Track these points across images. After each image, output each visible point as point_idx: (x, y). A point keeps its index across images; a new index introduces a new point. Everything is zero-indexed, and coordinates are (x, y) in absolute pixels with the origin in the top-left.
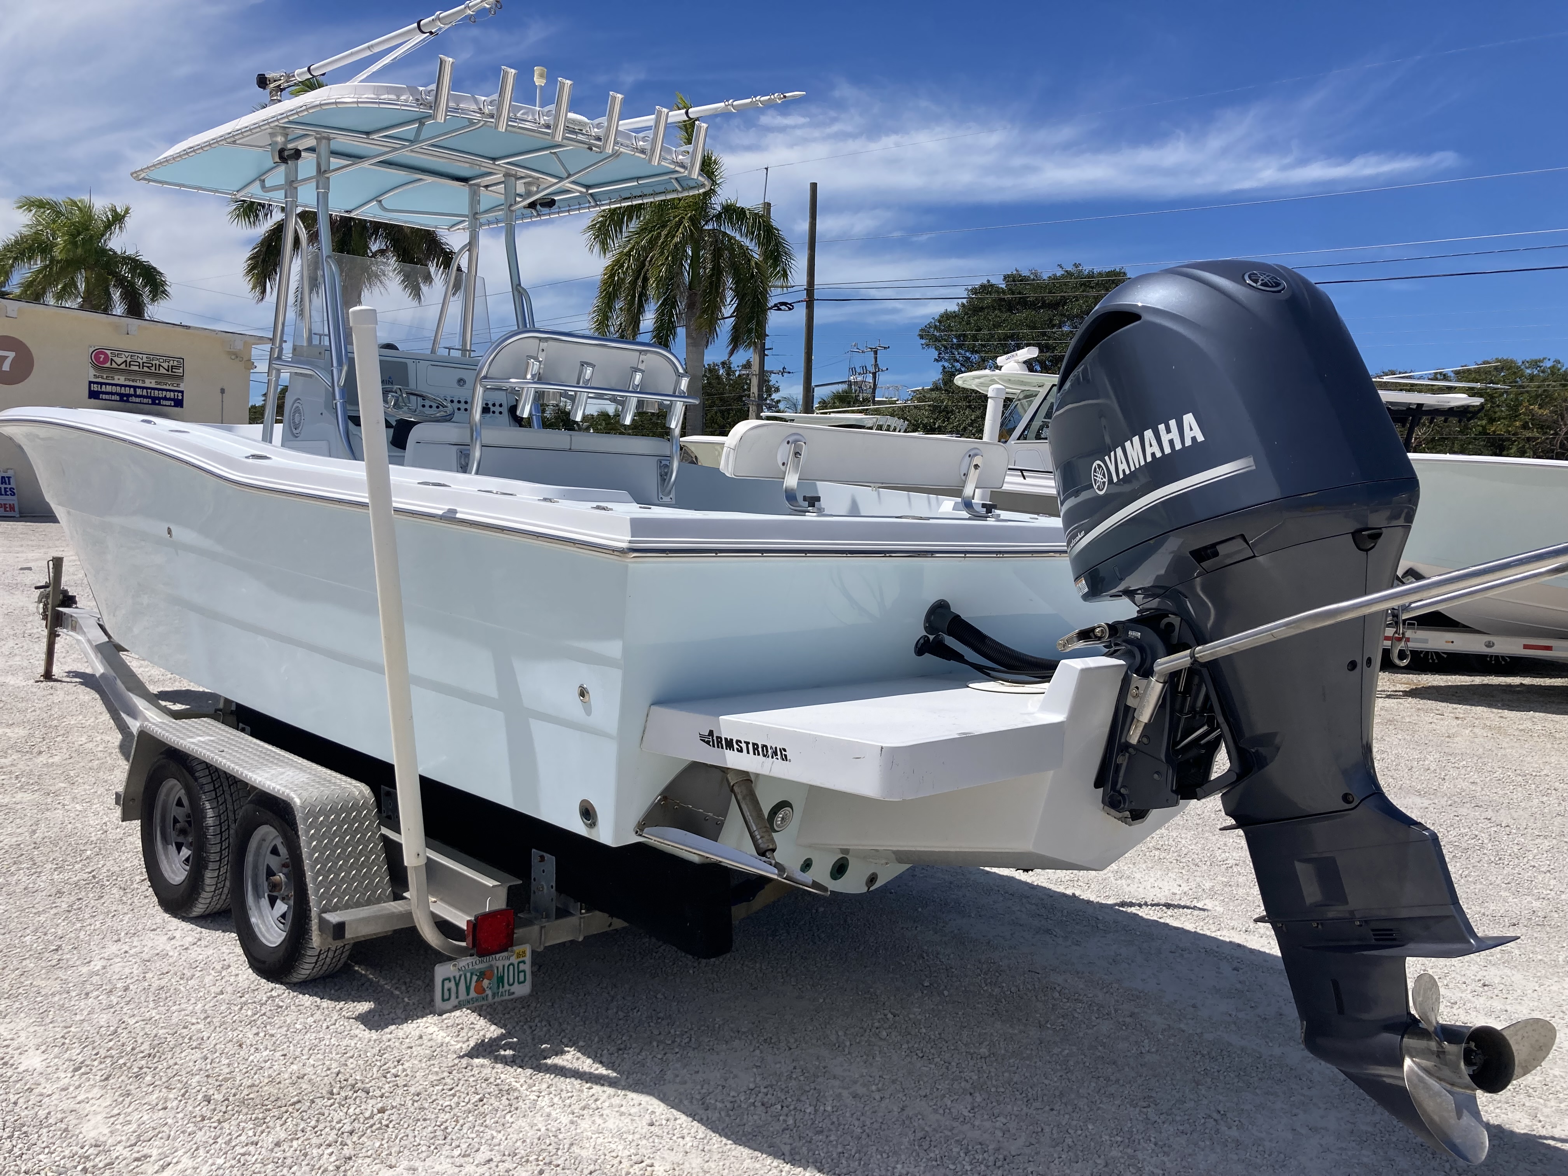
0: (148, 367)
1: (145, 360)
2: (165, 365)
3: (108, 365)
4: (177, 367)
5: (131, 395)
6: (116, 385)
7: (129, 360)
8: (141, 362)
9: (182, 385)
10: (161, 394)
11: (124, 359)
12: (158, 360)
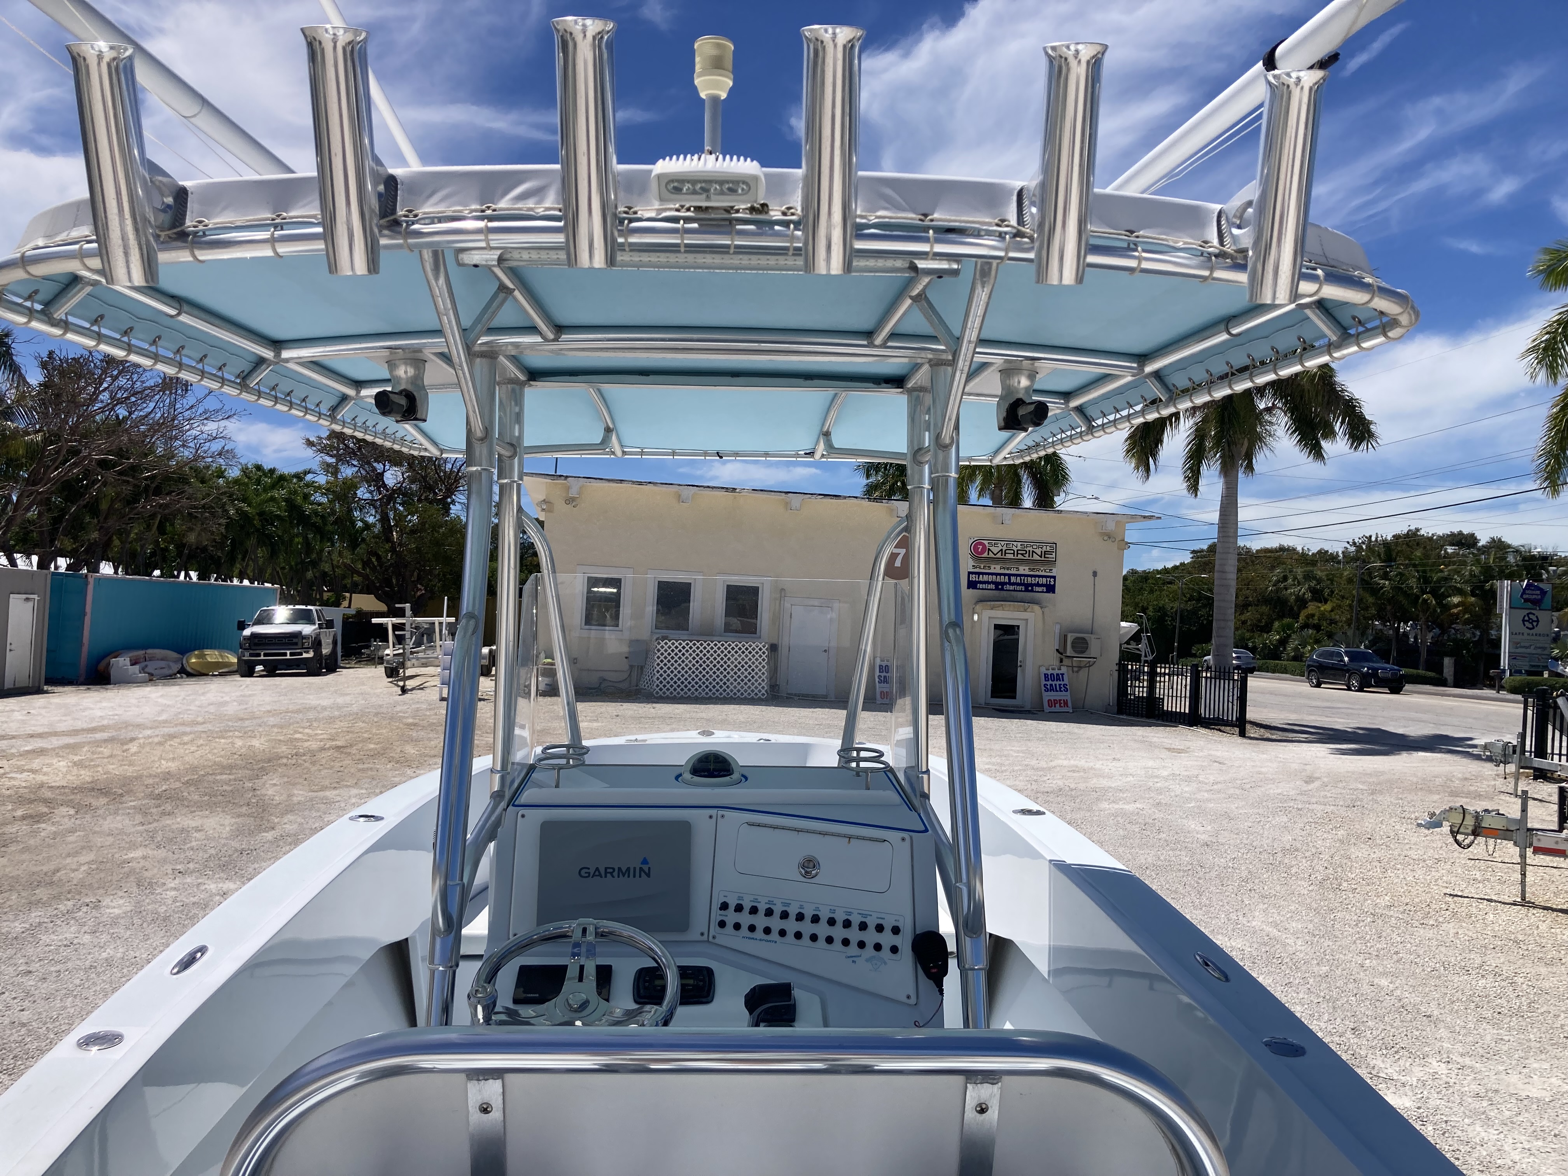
0: (1022, 554)
1: (1019, 548)
2: (1038, 551)
3: (985, 555)
4: (1050, 553)
5: (1005, 583)
6: (992, 574)
7: (1004, 548)
8: (1015, 549)
9: (1054, 570)
10: (1034, 581)
11: (1000, 548)
12: (1032, 546)
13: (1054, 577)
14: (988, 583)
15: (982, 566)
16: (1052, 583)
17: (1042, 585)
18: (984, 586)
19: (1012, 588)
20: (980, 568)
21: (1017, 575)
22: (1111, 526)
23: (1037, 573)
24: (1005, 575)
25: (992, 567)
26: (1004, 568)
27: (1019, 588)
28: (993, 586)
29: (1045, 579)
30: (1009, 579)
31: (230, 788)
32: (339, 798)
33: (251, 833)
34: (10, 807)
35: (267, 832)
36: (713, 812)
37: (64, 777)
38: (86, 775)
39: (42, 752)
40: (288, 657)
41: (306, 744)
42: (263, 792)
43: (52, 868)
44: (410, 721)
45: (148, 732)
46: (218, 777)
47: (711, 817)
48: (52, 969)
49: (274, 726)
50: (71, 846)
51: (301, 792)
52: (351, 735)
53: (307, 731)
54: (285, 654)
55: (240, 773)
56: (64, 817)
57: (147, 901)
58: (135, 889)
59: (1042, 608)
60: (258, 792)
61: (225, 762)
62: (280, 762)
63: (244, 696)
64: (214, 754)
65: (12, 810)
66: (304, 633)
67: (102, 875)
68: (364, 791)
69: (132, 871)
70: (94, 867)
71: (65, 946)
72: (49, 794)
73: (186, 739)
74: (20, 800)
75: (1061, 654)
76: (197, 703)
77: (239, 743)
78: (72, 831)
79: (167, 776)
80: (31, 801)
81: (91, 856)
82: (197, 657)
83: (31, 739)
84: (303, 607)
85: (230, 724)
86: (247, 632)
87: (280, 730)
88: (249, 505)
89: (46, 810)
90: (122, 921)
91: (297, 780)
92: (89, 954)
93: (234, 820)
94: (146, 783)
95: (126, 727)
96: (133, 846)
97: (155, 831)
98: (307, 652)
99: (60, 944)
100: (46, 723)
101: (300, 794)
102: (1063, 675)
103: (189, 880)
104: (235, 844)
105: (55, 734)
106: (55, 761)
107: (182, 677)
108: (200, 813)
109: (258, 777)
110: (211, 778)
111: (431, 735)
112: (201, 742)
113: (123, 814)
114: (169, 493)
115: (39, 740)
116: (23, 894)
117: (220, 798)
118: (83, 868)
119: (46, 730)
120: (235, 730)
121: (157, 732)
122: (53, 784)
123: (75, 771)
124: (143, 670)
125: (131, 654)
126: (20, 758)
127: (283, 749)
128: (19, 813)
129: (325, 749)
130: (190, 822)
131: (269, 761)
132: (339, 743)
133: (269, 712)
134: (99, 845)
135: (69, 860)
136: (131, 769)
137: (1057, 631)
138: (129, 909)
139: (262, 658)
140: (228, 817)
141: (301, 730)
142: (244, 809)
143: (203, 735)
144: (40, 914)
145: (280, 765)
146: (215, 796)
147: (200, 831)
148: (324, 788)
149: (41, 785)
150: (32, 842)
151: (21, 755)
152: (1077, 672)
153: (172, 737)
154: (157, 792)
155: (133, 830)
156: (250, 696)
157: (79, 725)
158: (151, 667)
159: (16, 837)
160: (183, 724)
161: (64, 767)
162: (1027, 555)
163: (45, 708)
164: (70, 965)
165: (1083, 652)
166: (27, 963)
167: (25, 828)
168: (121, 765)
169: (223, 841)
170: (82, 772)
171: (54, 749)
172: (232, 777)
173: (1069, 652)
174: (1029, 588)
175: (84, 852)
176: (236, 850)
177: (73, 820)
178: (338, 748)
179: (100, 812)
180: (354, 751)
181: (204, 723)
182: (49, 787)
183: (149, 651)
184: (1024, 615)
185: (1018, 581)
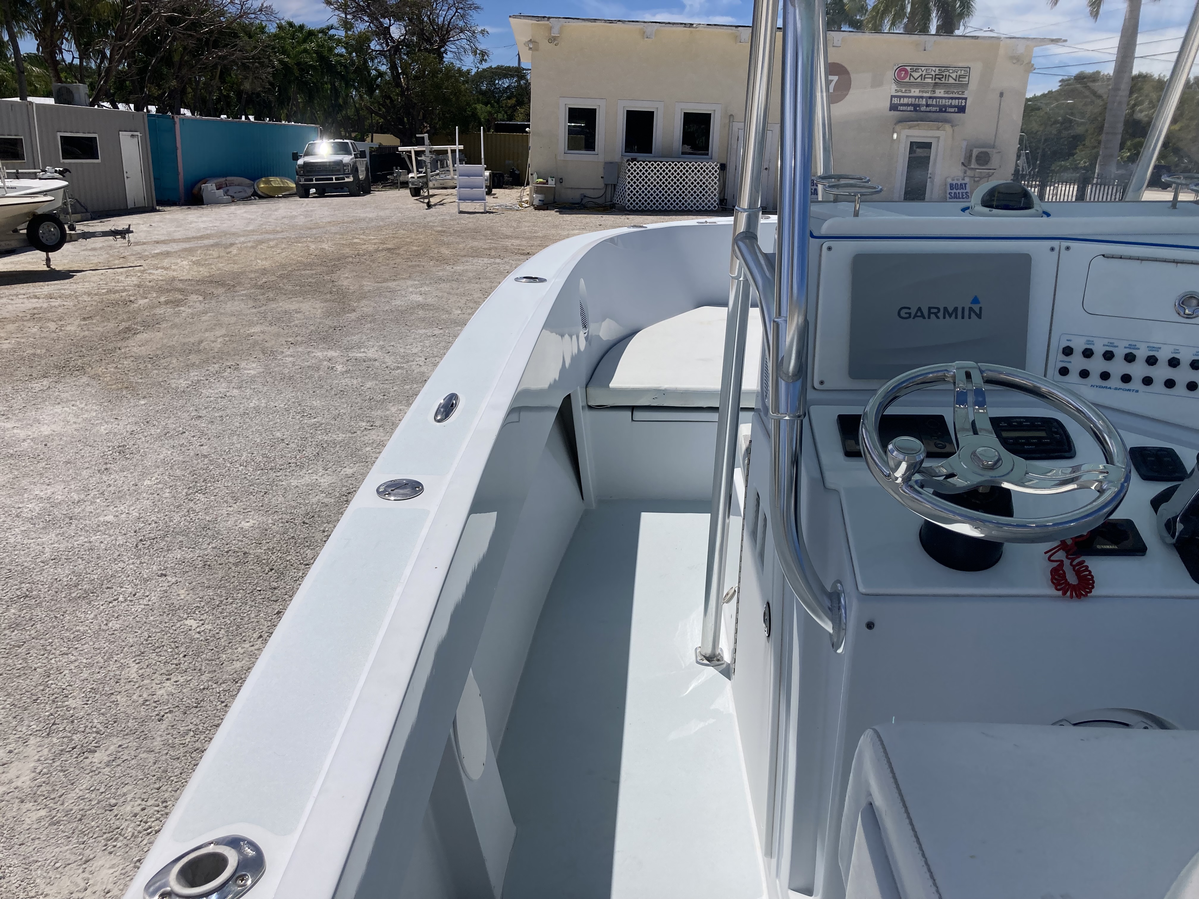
0: (939, 78)
1: (937, 72)
2: (954, 75)
3: (907, 80)
4: (964, 76)
5: (923, 105)
6: (912, 97)
7: (924, 73)
8: (933, 73)
9: (966, 92)
10: (948, 102)
11: (920, 74)
12: (948, 71)
13: (966, 99)
14: (908, 105)
15: (904, 90)
16: (963, 104)
17: (955, 107)
18: (904, 108)
19: (928, 109)
20: (901, 91)
21: (933, 98)
22: (1021, 49)
23: (951, 95)
24: (923, 97)
25: (913, 90)
26: (923, 92)
27: (934, 109)
28: (911, 108)
29: (957, 101)
30: (926, 101)
31: (314, 281)
32: (399, 288)
33: (339, 314)
34: (155, 295)
35: (350, 313)
36: (1055, 243)
37: (188, 273)
38: (204, 272)
39: (167, 254)
40: (334, 181)
41: (364, 247)
42: (340, 283)
43: (197, 339)
44: (440, 229)
45: (242, 239)
46: (303, 272)
47: (1052, 249)
48: (216, 415)
49: (335, 233)
50: (206, 324)
51: (369, 283)
52: (396, 240)
53: (362, 237)
54: (332, 179)
55: (319, 269)
56: (196, 302)
57: (273, 365)
58: (261, 356)
59: (952, 126)
60: (336, 284)
61: (305, 261)
62: (347, 260)
63: (307, 211)
64: (296, 255)
65: (157, 297)
66: (344, 162)
67: (235, 345)
68: (416, 282)
69: (256, 343)
70: (227, 339)
71: (221, 398)
72: (181, 286)
73: (272, 243)
74: (161, 290)
75: (965, 166)
76: (273, 217)
77: (313, 246)
78: (205, 313)
79: (264, 272)
80: (168, 291)
81: (223, 331)
82: (265, 183)
83: (157, 245)
84: (341, 141)
85: (302, 231)
86: (300, 162)
87: (341, 236)
88: (288, 57)
89: (181, 297)
90: (259, 380)
91: (364, 274)
92: (241, 403)
93: (322, 304)
94: (250, 277)
95: (225, 235)
96: (251, 324)
97: (265, 313)
98: (348, 177)
99: (217, 396)
100: (165, 233)
101: (368, 285)
102: (965, 184)
103: (300, 349)
104: (328, 322)
105: (174, 241)
106: (179, 261)
107: (255, 199)
108: (296, 299)
109: (333, 272)
110: (298, 273)
111: (458, 240)
112: (283, 246)
113: (239, 300)
114: (226, 46)
115: (164, 246)
116: (181, 359)
117: (308, 287)
118: (219, 340)
119: (167, 238)
120: (307, 237)
121: (249, 239)
122: (182, 278)
123: (195, 268)
124: (226, 193)
125: (216, 181)
126: (153, 259)
127: (347, 250)
128: (162, 299)
129: (379, 251)
130: (290, 306)
131: (339, 260)
132: (389, 246)
133: (329, 222)
134: (227, 323)
135: (207, 334)
136: (236, 266)
137: (964, 147)
138: (261, 370)
139: (314, 182)
140: (318, 302)
141: (357, 236)
142: (328, 296)
143: (285, 241)
144: (196, 374)
145: (348, 263)
146: (304, 286)
147: (300, 312)
148: (386, 280)
149: (174, 279)
150: (177, 320)
151: (153, 257)
152: (978, 181)
153: (261, 242)
154: (259, 283)
155: (249, 312)
156: (312, 211)
157: (191, 234)
158: (232, 190)
159: (165, 317)
160: (267, 232)
161: (187, 265)
162: (943, 79)
163: (161, 222)
164: (228, 411)
165: (985, 165)
166: (196, 410)
167: (169, 310)
168: (228, 264)
169: (318, 320)
170: (201, 269)
171: (176, 252)
172: (314, 272)
173: (973, 164)
175: (217, 328)
176: (331, 327)
177: (203, 304)
178: (389, 250)
179: (222, 298)
180: (401, 251)
181: (282, 231)
182: (179, 280)
183: (229, 178)
184: (937, 133)
185: (934, 103)
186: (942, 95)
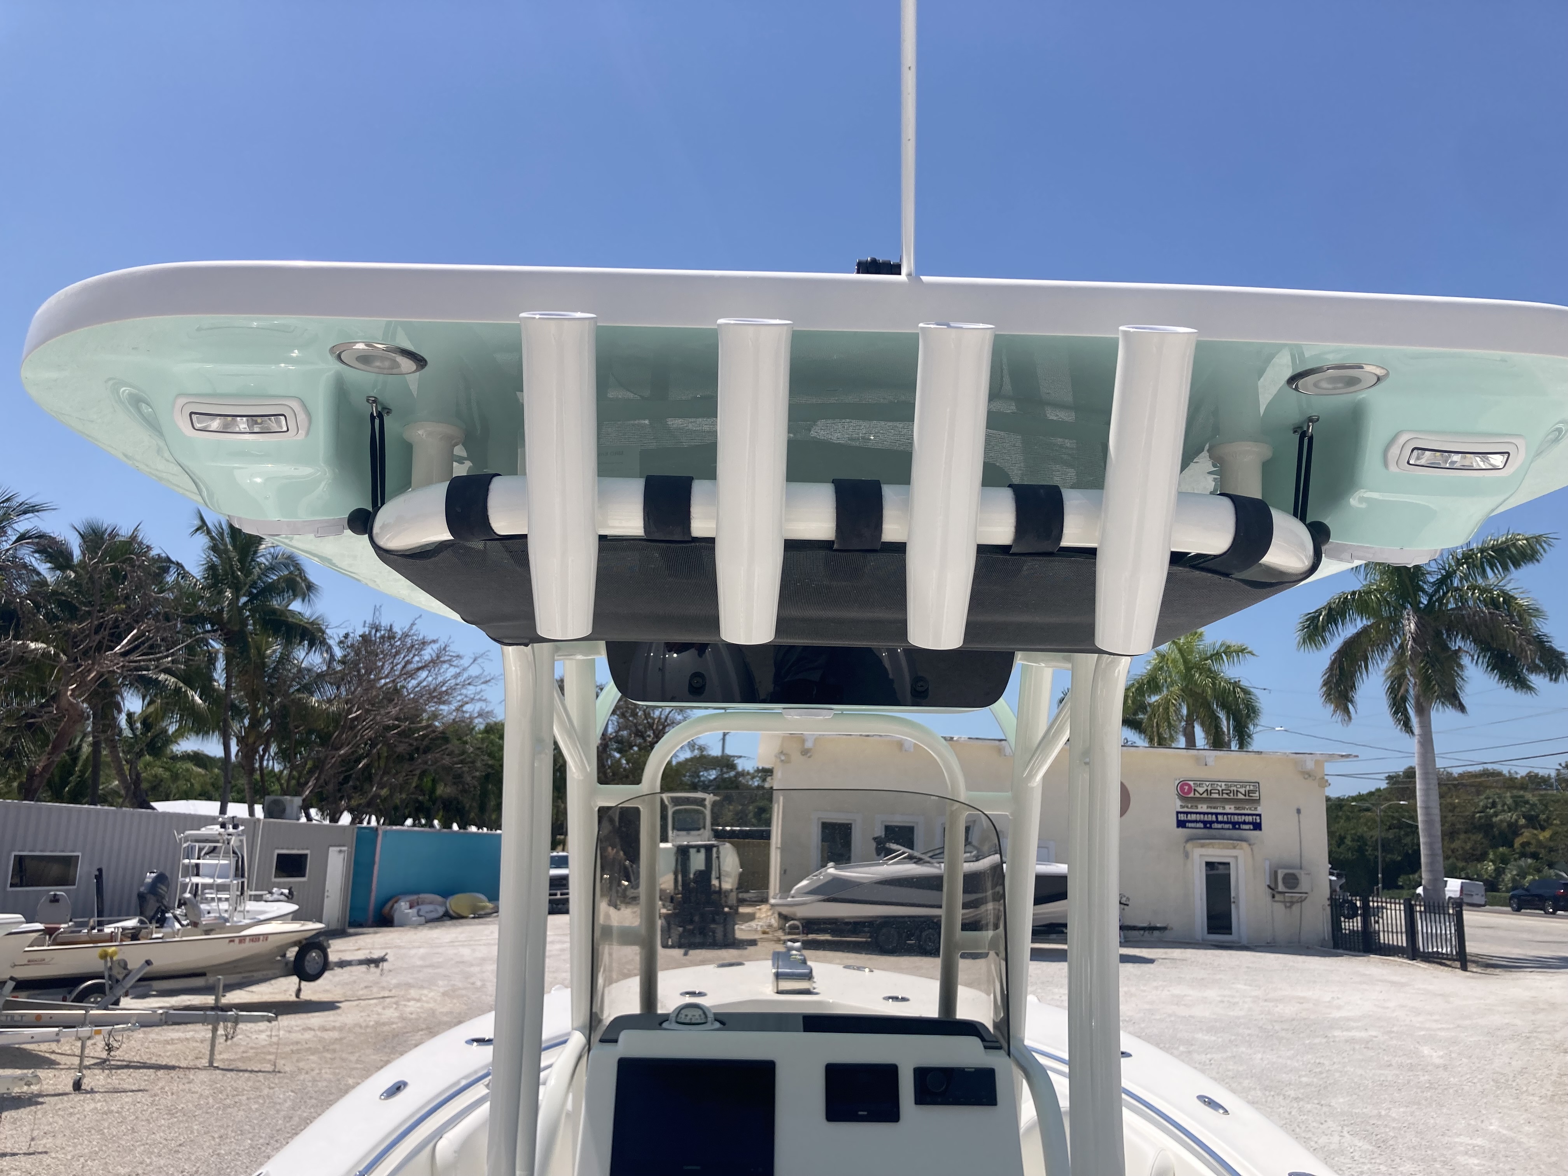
0: (1227, 794)
1: (1224, 787)
2: (1242, 790)
3: (1192, 795)
4: (1254, 792)
5: (1213, 822)
6: (1200, 813)
7: (1209, 789)
8: (1220, 789)
9: (1259, 808)
10: (1241, 819)
11: (1205, 788)
12: (1236, 786)
13: (1260, 815)
14: (1196, 822)
15: (1189, 806)
16: (1258, 821)
17: (1249, 823)
18: (1193, 825)
19: (1220, 826)
20: (1187, 807)
21: (1224, 814)
22: (1308, 764)
23: (1243, 812)
24: (1212, 814)
26: (1211, 808)
27: (1227, 826)
28: (1202, 825)
29: (1250, 818)
30: (1217, 818)
59: (1250, 845)
75: (1273, 889)
82: (459, 900)
107: (450, 920)
124: (418, 913)
125: (408, 899)
137: (1267, 868)
152: (1290, 907)
158: (425, 908)
162: (1232, 794)
165: (1294, 888)
173: (1281, 887)
174: (1236, 825)
183: (422, 896)
184: (1234, 852)
185: (1225, 819)
186: (1233, 811)
